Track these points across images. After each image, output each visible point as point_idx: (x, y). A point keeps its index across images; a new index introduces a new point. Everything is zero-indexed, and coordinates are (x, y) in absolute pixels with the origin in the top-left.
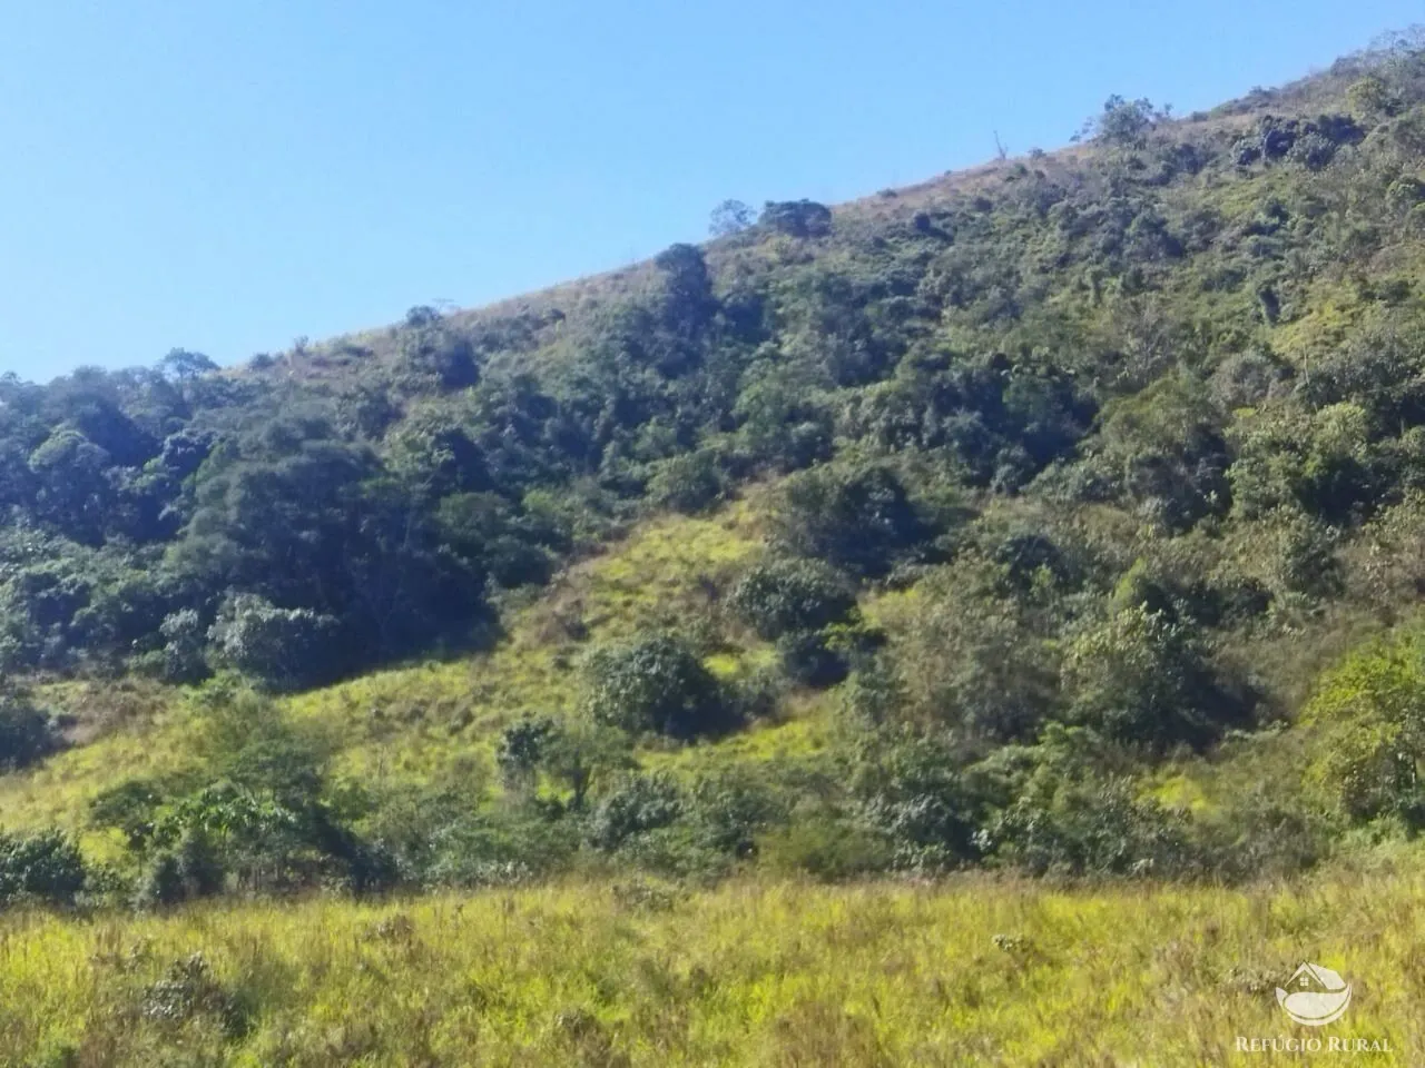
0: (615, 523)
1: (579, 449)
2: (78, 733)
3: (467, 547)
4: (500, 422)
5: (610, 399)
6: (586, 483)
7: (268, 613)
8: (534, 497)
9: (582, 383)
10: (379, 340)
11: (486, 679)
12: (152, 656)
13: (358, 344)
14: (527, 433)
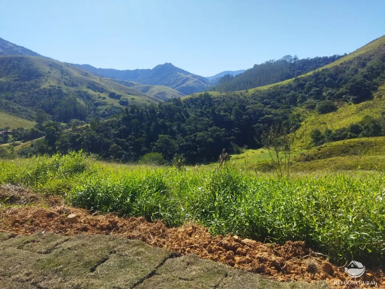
0: (382, 82)
1: (378, 74)
2: (338, 107)
3: (368, 87)
4: (369, 72)
5: (380, 67)
6: (379, 78)
7: (354, 97)
8: (373, 80)
9: (377, 66)
10: (352, 60)
11: (374, 102)
12: (342, 99)
13: (351, 60)
14: (372, 72)
